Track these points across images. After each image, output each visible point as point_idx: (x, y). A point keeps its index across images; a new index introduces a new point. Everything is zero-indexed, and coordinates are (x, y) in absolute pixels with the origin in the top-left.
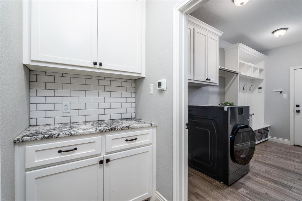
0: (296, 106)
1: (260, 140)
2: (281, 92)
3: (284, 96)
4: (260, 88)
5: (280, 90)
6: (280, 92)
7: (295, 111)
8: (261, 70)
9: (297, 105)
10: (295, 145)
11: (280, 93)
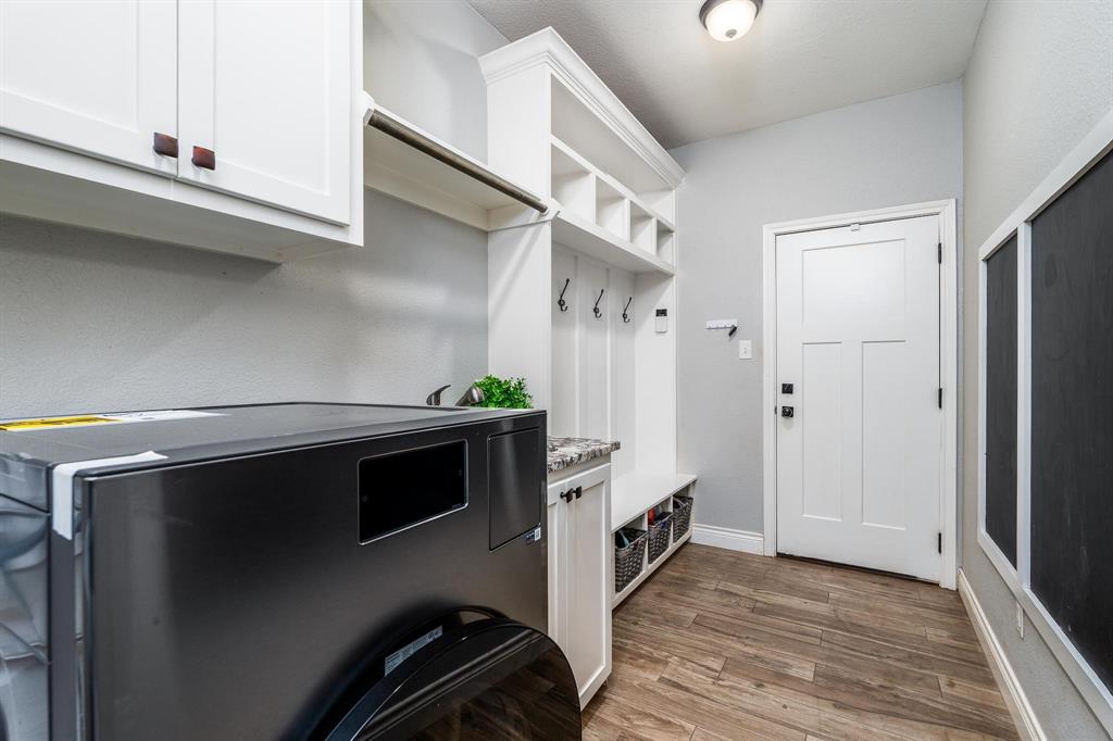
0: (784, 392)
1: (658, 556)
2: (733, 330)
3: (744, 346)
4: (661, 313)
5: (730, 323)
6: (729, 331)
7: (780, 411)
8: (664, 232)
9: (784, 385)
10: (780, 556)
11: (731, 334)
